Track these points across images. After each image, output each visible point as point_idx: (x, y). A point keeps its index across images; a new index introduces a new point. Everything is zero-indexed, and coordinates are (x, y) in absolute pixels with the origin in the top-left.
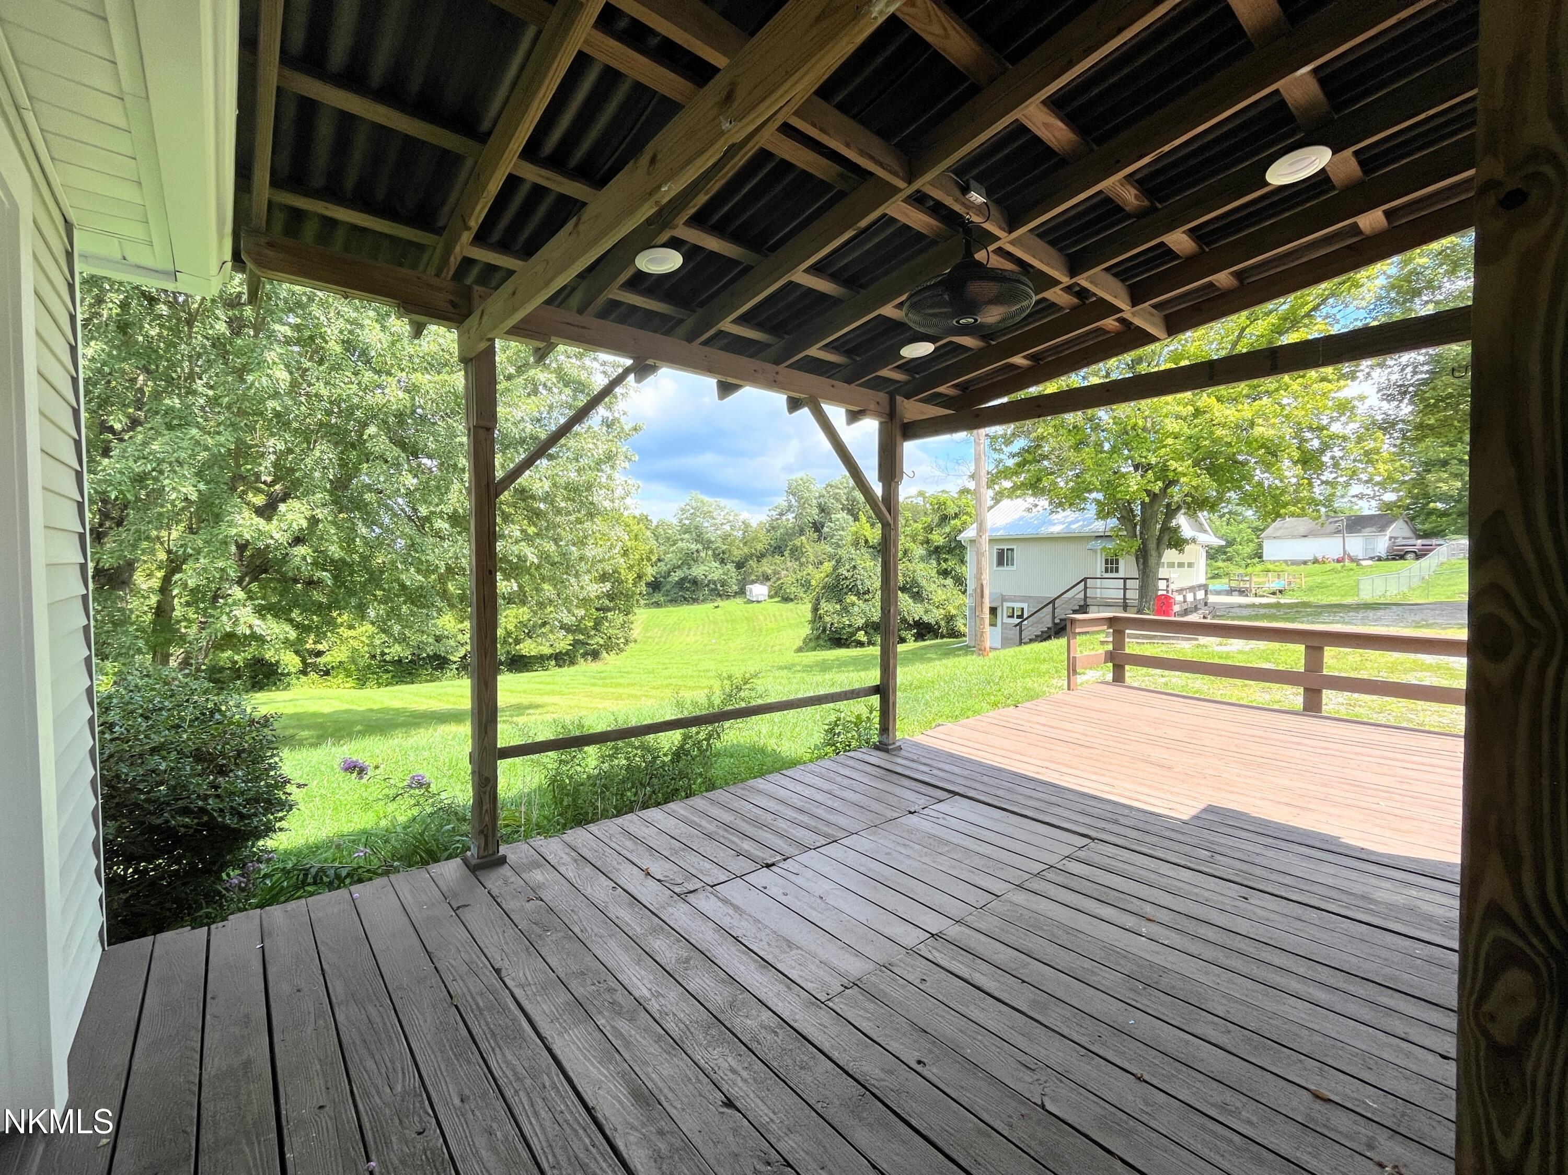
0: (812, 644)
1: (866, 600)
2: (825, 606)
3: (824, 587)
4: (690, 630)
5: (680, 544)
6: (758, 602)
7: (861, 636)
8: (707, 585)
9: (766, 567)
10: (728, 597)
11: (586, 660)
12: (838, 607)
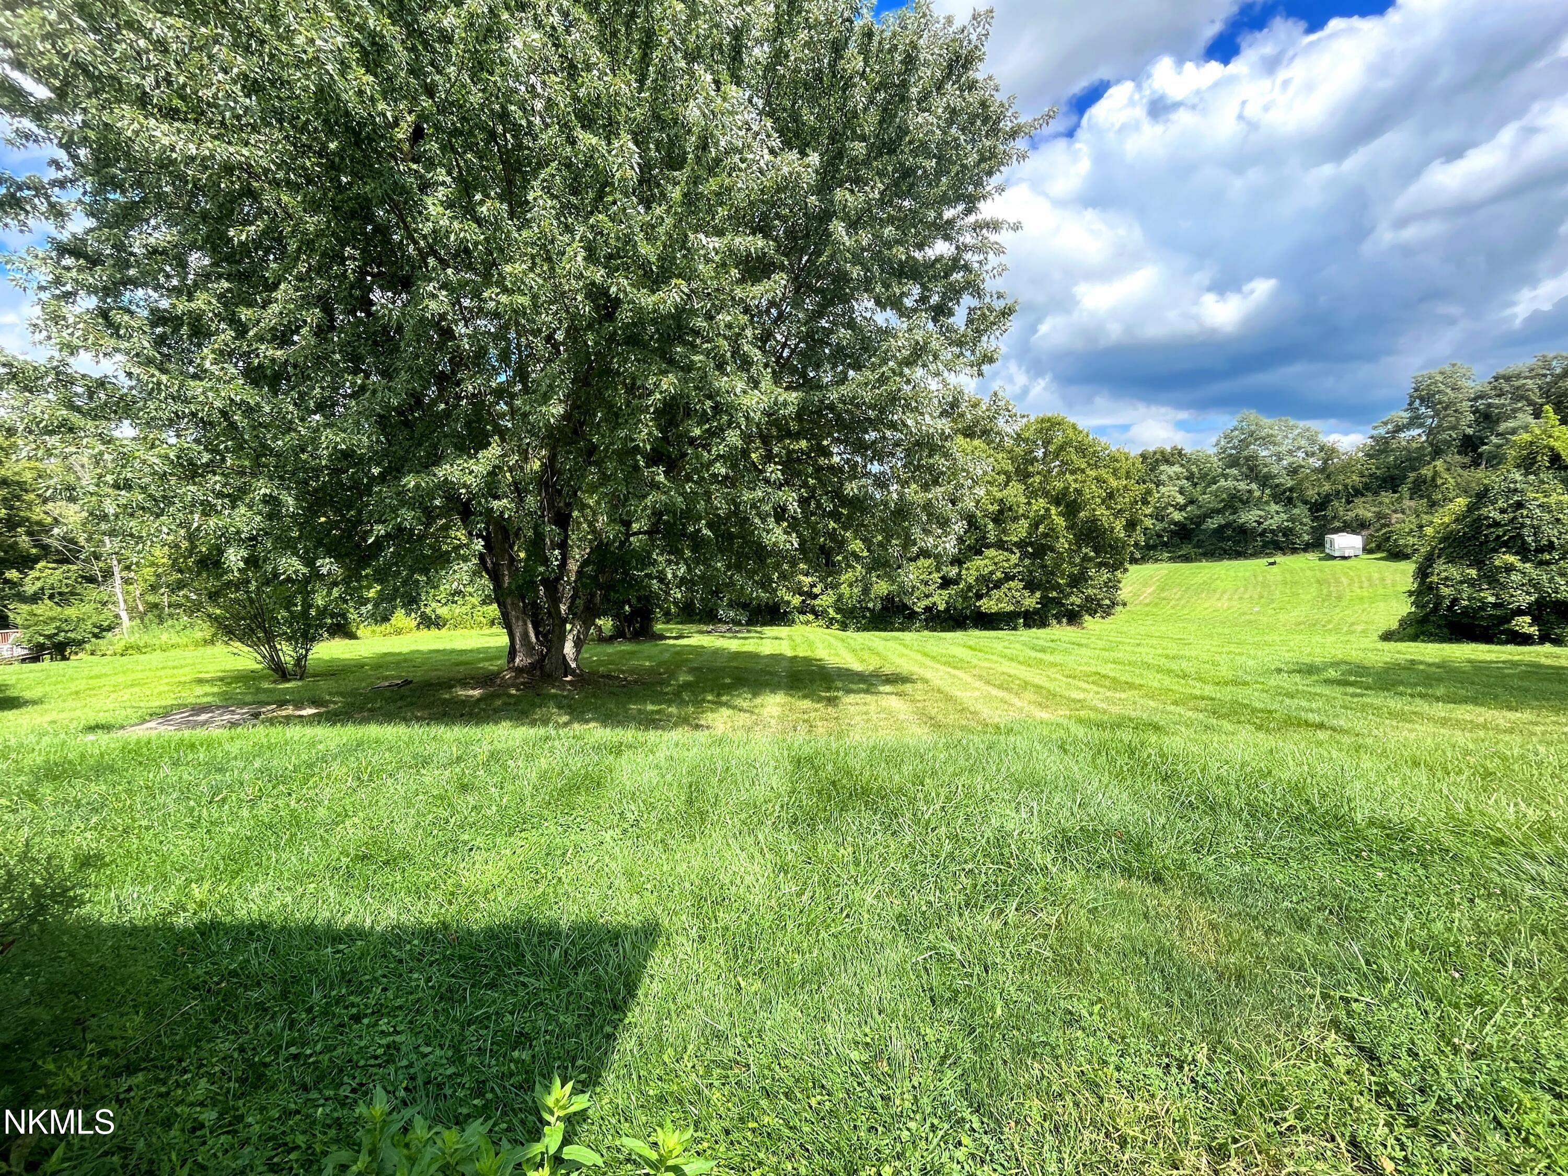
0: (1411, 631)
1: (1541, 563)
2: (1443, 569)
3: (1444, 539)
4: (1224, 592)
5: (1222, 483)
6: (1344, 558)
7: (1524, 624)
8: (1262, 534)
9: (1364, 510)
10: (1294, 551)
11: (1059, 622)
12: (1473, 573)
